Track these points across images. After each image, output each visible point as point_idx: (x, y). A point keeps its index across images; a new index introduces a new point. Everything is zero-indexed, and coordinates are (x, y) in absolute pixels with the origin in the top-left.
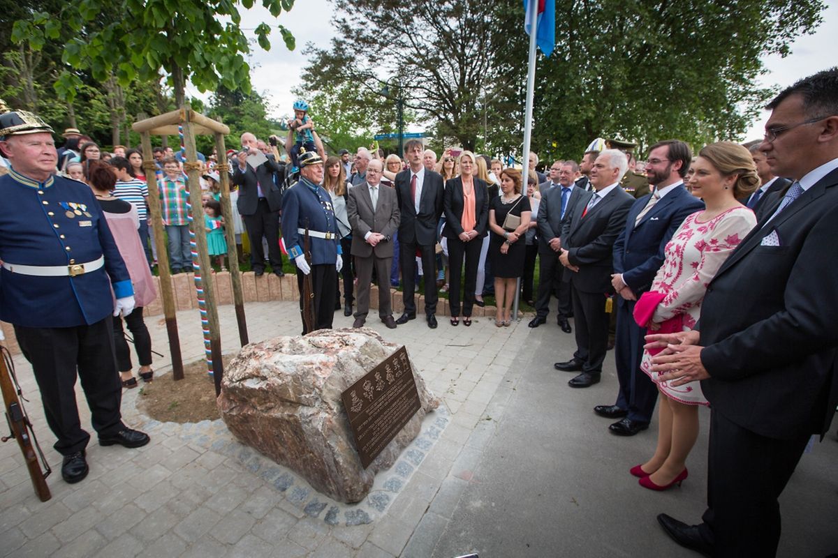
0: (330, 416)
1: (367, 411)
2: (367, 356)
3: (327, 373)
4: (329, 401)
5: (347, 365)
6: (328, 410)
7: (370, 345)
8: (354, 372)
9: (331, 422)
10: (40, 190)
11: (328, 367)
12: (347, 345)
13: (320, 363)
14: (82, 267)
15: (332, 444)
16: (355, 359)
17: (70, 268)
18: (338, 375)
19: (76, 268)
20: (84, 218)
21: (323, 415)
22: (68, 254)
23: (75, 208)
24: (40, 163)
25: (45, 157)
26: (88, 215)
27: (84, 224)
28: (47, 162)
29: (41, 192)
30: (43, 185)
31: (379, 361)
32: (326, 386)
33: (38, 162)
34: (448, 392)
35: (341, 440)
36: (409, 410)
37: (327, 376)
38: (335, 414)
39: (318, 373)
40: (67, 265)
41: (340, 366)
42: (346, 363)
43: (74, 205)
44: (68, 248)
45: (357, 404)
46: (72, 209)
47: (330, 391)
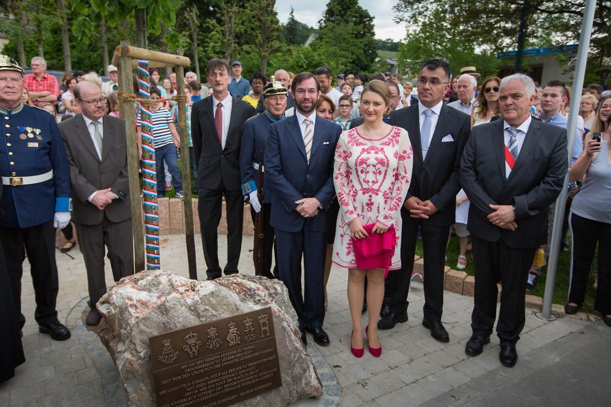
0: (134, 359)
1: (183, 367)
2: (207, 307)
3: (142, 313)
4: (138, 342)
5: (172, 310)
6: (134, 352)
7: (218, 296)
8: (181, 319)
9: (131, 364)
10: (7, 116)
11: (147, 307)
12: (194, 290)
13: (138, 301)
14: (21, 179)
15: (129, 390)
16: (189, 307)
17: (11, 180)
18: (157, 317)
19: (17, 179)
20: (34, 140)
21: (127, 355)
22: (11, 168)
23: (29, 131)
24: (5, 94)
25: (8, 90)
26: (40, 138)
27: (31, 145)
28: (8, 94)
29: (7, 118)
30: (10, 112)
31: (226, 315)
32: (138, 326)
33: (3, 93)
34: (359, 383)
35: (144, 388)
36: (256, 385)
37: (141, 316)
38: (140, 358)
39: (132, 310)
40: (9, 176)
41: (163, 309)
42: (173, 308)
43: (29, 129)
44: (12, 163)
45: (168, 354)
46: (26, 133)
47: (141, 332)
